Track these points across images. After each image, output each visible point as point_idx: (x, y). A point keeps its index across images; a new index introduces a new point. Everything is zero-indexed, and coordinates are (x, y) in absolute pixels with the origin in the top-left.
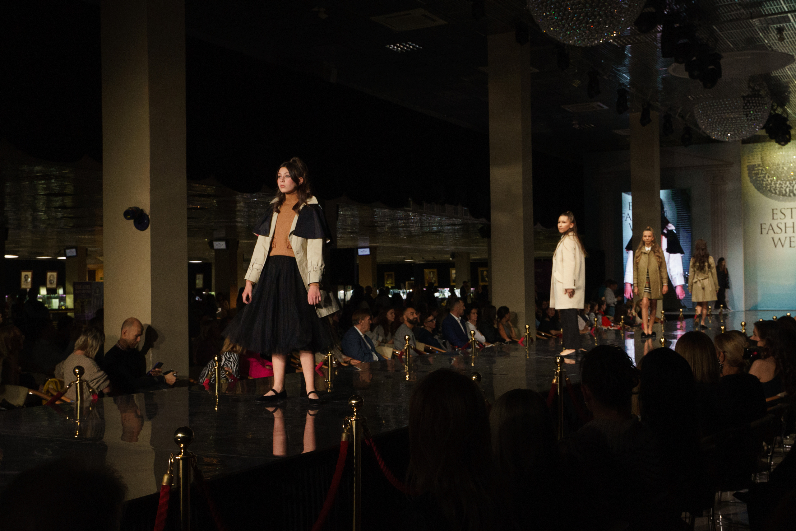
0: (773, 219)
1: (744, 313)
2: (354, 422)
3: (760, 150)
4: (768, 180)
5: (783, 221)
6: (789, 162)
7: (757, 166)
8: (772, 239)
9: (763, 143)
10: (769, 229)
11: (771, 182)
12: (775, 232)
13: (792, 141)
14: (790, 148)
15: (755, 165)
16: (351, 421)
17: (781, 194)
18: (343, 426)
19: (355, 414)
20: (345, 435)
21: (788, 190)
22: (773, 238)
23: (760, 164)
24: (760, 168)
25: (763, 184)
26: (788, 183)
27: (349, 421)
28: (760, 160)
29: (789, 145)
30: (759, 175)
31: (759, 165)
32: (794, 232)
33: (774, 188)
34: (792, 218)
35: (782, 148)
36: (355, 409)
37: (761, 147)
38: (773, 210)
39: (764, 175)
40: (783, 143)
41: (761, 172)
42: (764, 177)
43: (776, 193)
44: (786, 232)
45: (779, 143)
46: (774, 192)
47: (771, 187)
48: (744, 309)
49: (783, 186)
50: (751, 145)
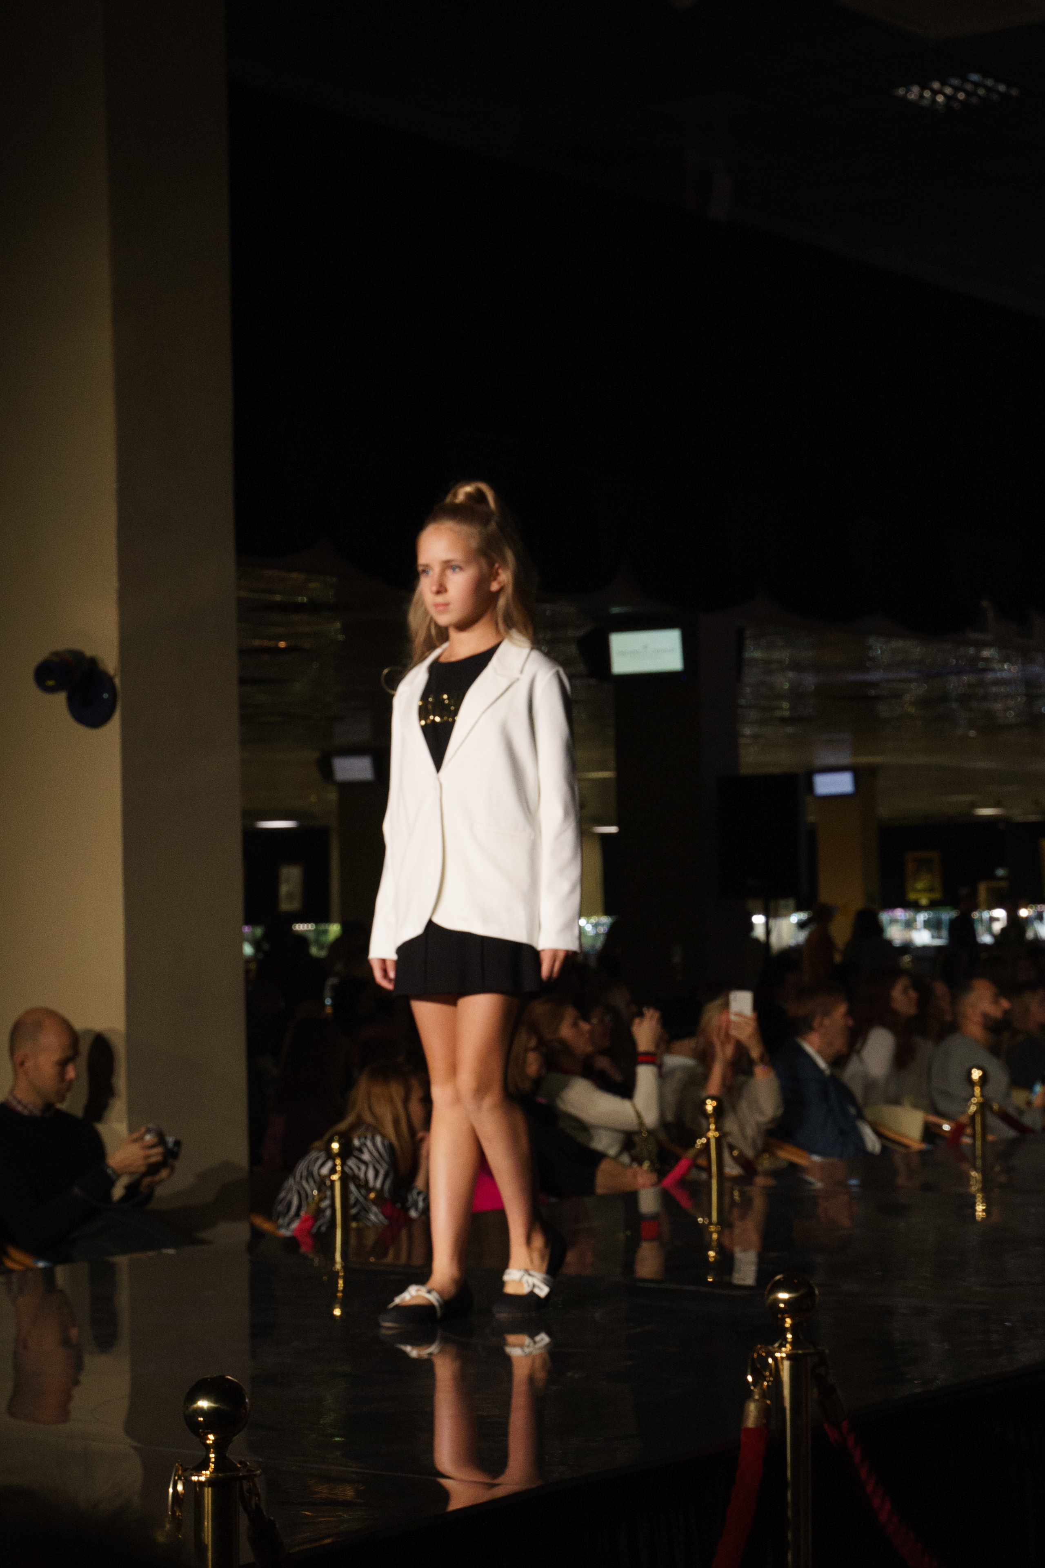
2: (786, 1364)
16: (775, 1359)
18: (750, 1378)
19: (789, 1336)
20: (756, 1407)
27: (770, 1360)
36: (789, 1320)
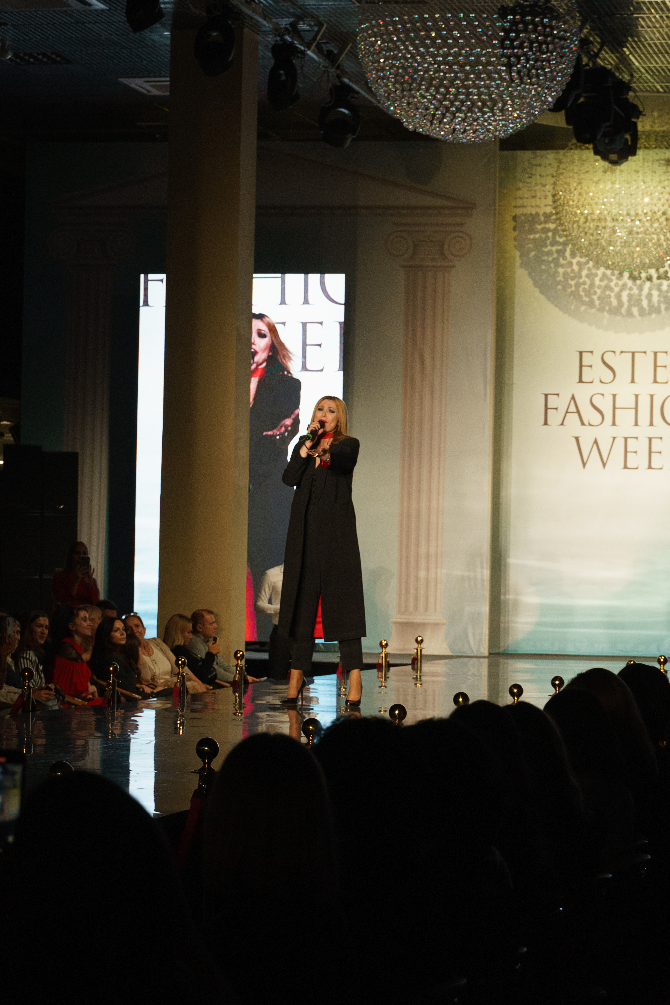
0: (581, 381)
1: (486, 660)
3: (552, 171)
4: (571, 264)
5: (608, 390)
6: (632, 213)
7: (542, 218)
8: (574, 440)
9: (562, 152)
10: (567, 412)
11: (580, 270)
12: (586, 422)
13: (640, 152)
14: (637, 172)
15: (537, 214)
17: (607, 308)
21: (625, 298)
22: (577, 439)
23: (552, 214)
24: (552, 226)
25: (556, 272)
26: (626, 275)
28: (550, 200)
29: (632, 163)
30: (546, 247)
31: (547, 216)
32: (636, 424)
33: (587, 287)
34: (633, 381)
35: (613, 171)
37: (555, 164)
38: (581, 353)
39: (560, 248)
40: (614, 157)
41: (554, 236)
42: (561, 253)
43: (591, 304)
44: (614, 424)
45: (605, 157)
46: (587, 299)
47: (578, 285)
48: (486, 654)
49: (612, 284)
50: (528, 154)
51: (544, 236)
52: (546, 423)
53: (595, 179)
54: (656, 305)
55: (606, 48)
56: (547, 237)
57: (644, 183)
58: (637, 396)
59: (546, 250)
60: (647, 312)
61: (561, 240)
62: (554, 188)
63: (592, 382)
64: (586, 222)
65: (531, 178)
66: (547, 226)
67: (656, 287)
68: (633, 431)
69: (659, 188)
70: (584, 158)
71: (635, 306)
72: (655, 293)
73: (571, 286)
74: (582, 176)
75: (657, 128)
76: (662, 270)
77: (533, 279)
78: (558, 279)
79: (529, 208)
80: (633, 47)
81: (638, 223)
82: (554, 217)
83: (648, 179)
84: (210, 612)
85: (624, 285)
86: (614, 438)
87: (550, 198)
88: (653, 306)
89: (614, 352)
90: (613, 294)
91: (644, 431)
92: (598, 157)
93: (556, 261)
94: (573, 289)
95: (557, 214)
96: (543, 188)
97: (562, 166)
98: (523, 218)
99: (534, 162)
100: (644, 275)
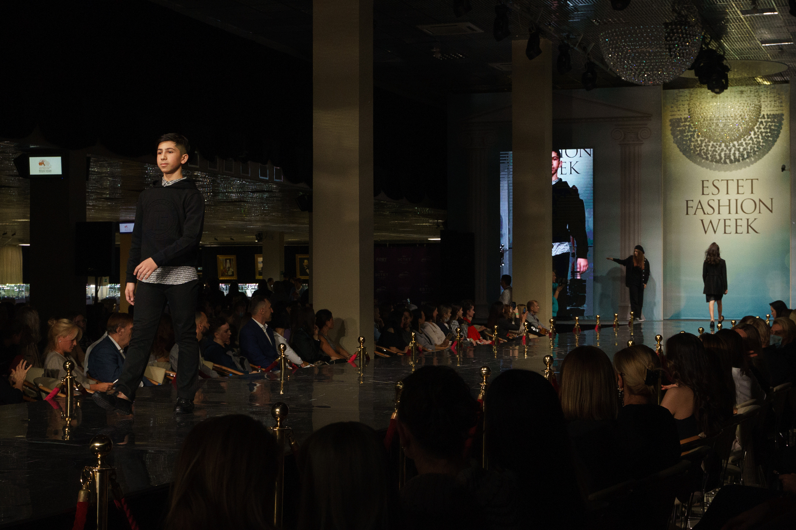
0: (703, 194)
1: (662, 322)
2: (98, 474)
3: (687, 98)
4: (697, 141)
5: (716, 198)
6: (725, 116)
7: (683, 120)
8: (701, 221)
9: (692, 89)
10: (697, 208)
11: (702, 143)
12: (706, 213)
13: (729, 88)
14: (727, 97)
15: (681, 118)
16: (93, 472)
18: (81, 481)
19: (100, 462)
20: (84, 493)
21: (723, 155)
22: (702, 220)
23: (688, 118)
24: (688, 124)
25: (691, 145)
26: (723, 145)
27: (91, 473)
28: (687, 112)
29: (726, 92)
30: (685, 133)
31: (686, 119)
32: (730, 213)
33: (705, 151)
34: (727, 193)
35: (716, 97)
36: (99, 455)
37: (688, 95)
38: (703, 181)
39: (692, 133)
40: (717, 90)
41: (689, 128)
42: (692, 136)
43: (707, 159)
44: (719, 213)
45: (713, 91)
46: (705, 157)
47: (700, 150)
48: (662, 320)
49: (717, 149)
50: (676, 91)
51: (684, 128)
52: (687, 214)
53: (708, 101)
54: (738, 158)
55: (713, 40)
56: (686, 128)
57: (731, 102)
58: (729, 200)
59: (685, 134)
60: (733, 161)
61: (692, 130)
62: (689, 106)
63: (708, 194)
64: (704, 121)
65: (677, 102)
66: (686, 124)
67: (737, 150)
68: (727, 216)
69: (738, 104)
70: (702, 92)
71: (728, 159)
72: (737, 153)
73: (697, 151)
74: (702, 100)
75: (735, 77)
76: (740, 142)
77: (680, 148)
78: (691, 148)
79: (677, 116)
80: (725, 39)
81: (728, 120)
82: (689, 119)
83: (733, 100)
84: (536, 301)
85: (722, 149)
86: (719, 220)
87: (687, 111)
88: (736, 159)
89: (718, 180)
90: (717, 154)
91: (733, 216)
92: (710, 91)
93: (690, 140)
94: (698, 152)
95: (690, 118)
96: (684, 106)
97: (692, 96)
98: (674, 120)
99: (679, 94)
100: (731, 144)
